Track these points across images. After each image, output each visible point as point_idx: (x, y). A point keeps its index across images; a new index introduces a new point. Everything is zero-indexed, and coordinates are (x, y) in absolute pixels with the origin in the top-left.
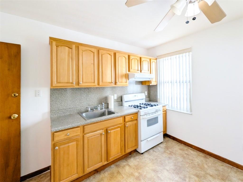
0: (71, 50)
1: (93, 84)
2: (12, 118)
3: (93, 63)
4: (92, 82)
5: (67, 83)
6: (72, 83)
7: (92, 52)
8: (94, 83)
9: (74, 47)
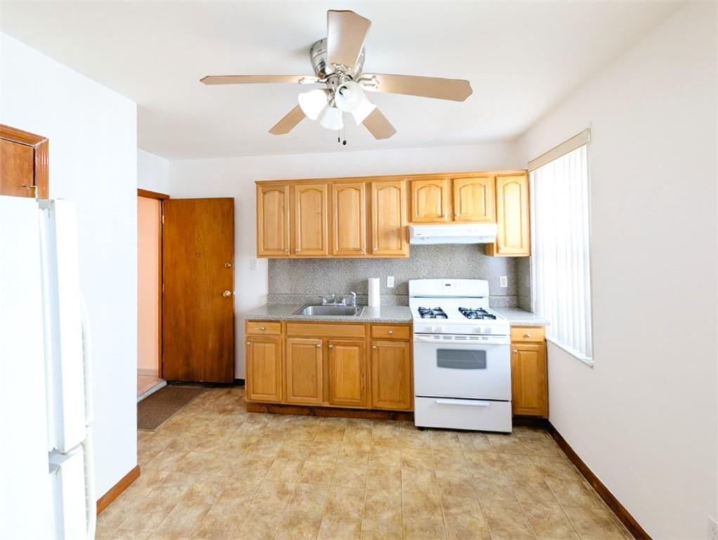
0: (282, 195)
1: (320, 253)
2: (224, 294)
3: (320, 211)
4: (318, 249)
5: (279, 250)
6: (284, 250)
7: (317, 190)
8: (322, 250)
9: (287, 188)
